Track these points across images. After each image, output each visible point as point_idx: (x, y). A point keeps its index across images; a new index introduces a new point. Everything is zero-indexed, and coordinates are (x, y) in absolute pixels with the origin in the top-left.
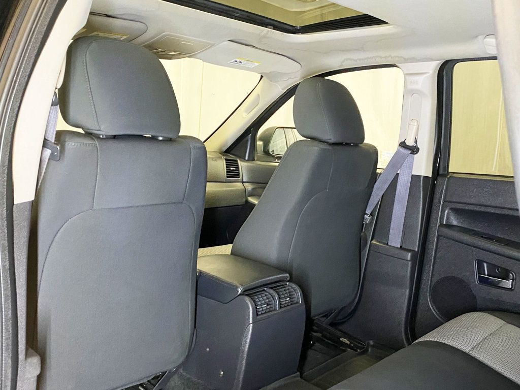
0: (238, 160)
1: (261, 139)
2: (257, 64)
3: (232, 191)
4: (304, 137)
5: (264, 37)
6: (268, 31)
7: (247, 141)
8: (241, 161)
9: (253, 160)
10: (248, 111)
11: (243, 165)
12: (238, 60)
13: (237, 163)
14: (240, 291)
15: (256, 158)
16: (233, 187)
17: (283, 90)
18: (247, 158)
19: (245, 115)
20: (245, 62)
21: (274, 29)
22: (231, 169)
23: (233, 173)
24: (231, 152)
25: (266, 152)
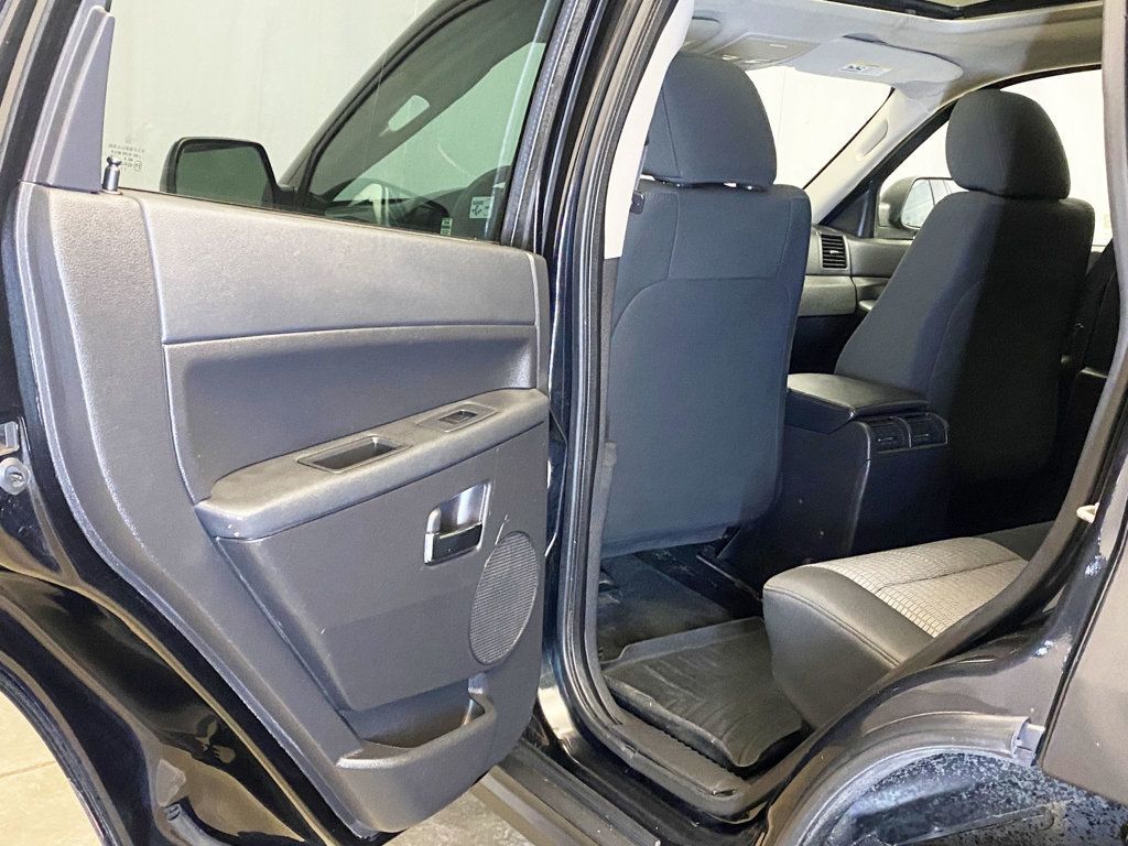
0: (844, 237)
1: (885, 200)
2: (886, 70)
3: (831, 289)
4: (963, 187)
5: (902, 28)
6: (908, 18)
7: (863, 201)
8: (848, 238)
9: (872, 236)
10: (866, 150)
11: (852, 245)
12: (855, 66)
13: (842, 242)
14: (852, 415)
15: (875, 234)
16: (836, 282)
17: (929, 110)
18: (860, 234)
19: (859, 157)
20: (867, 68)
21: (917, 14)
22: (832, 252)
23: (835, 260)
24: (833, 224)
25: (895, 222)
